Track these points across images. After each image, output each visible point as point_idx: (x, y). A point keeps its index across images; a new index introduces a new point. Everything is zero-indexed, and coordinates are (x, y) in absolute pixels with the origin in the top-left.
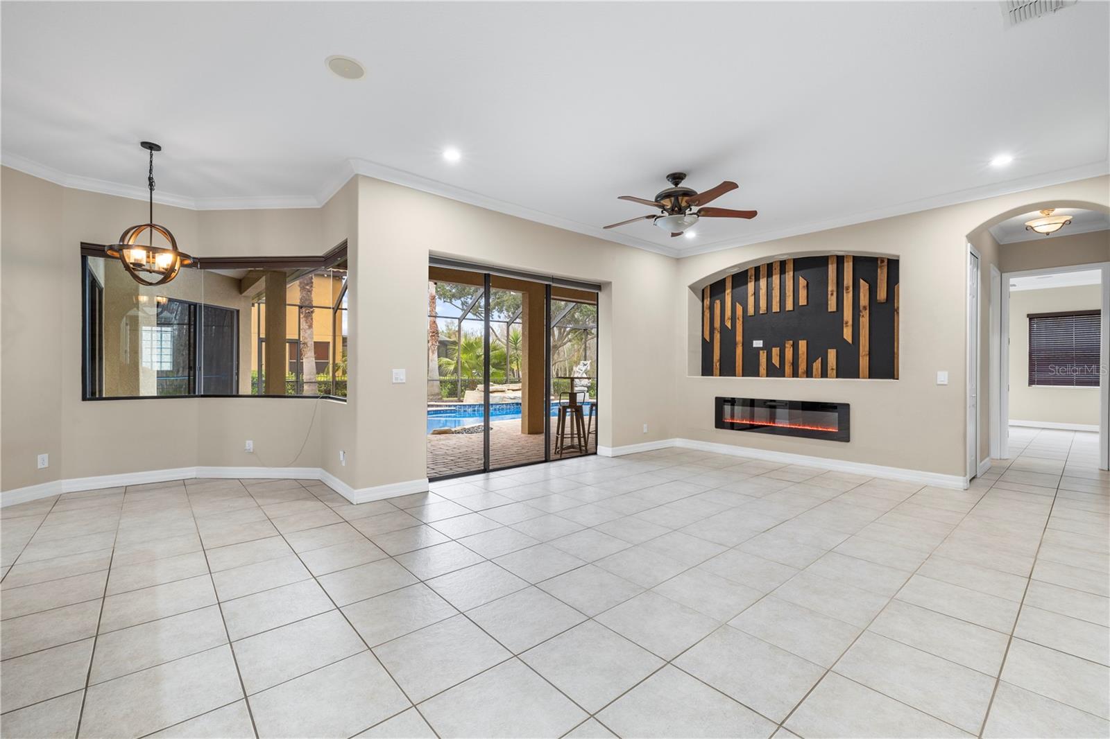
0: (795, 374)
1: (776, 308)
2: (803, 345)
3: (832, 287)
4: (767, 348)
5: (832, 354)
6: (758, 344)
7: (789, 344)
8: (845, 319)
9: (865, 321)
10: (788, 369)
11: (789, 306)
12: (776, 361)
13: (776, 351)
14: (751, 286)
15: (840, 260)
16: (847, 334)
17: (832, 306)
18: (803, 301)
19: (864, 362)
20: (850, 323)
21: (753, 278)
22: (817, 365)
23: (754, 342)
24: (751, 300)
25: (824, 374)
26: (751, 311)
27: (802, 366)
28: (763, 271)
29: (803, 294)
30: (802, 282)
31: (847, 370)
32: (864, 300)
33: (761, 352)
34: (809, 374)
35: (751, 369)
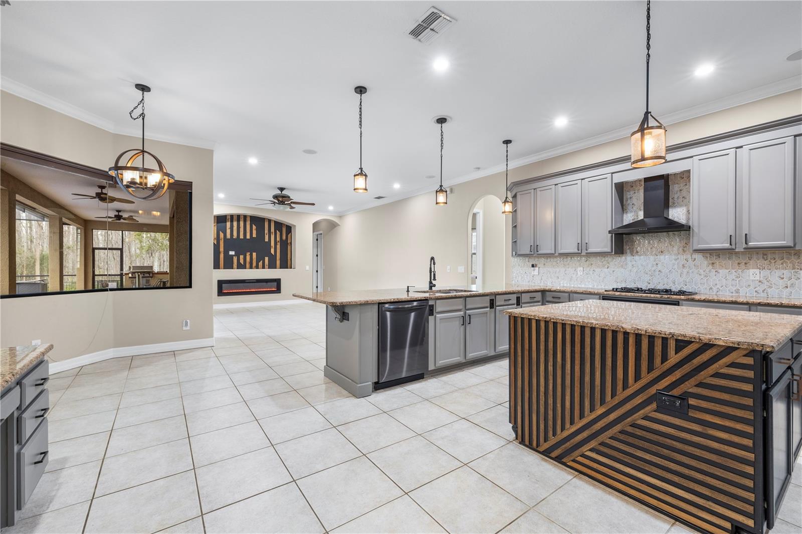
0: (251, 267)
1: (242, 237)
2: (254, 254)
3: (266, 231)
4: (237, 255)
5: (267, 259)
6: (232, 253)
7: (248, 254)
8: (272, 245)
9: (278, 246)
10: (248, 265)
11: (248, 237)
12: (242, 261)
13: (242, 257)
14: (228, 224)
15: (270, 221)
16: (272, 251)
17: (267, 240)
18: (254, 236)
19: (278, 262)
20: (273, 247)
21: (230, 220)
22: (261, 264)
23: (230, 252)
24: (228, 231)
25: (263, 267)
26: (228, 236)
27: (254, 264)
28: (235, 218)
29: (254, 232)
30: (254, 227)
31: (272, 266)
32: (278, 239)
33: (234, 257)
34: (257, 267)
35: (228, 265)
